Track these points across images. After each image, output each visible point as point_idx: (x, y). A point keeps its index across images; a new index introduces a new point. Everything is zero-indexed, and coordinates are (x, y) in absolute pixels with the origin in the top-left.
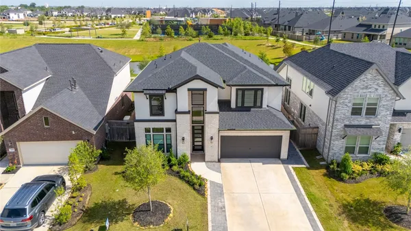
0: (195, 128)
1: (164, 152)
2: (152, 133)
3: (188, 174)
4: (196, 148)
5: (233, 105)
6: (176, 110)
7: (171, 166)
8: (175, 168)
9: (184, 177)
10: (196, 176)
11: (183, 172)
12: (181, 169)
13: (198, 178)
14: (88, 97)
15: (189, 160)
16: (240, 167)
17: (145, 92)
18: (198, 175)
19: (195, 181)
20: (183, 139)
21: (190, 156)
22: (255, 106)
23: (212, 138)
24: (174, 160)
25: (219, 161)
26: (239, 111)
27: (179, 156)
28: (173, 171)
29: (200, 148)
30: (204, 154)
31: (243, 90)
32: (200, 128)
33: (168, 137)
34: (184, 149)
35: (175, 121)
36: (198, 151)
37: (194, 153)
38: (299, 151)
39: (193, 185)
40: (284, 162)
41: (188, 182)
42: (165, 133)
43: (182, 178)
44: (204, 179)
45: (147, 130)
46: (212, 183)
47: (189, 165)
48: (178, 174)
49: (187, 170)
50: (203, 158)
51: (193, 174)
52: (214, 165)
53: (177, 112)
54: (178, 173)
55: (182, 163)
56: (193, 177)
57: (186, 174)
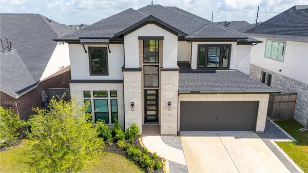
0: (148, 92)
1: (107, 122)
2: (92, 98)
3: (138, 152)
4: (149, 118)
5: (194, 66)
6: (123, 67)
7: (115, 141)
8: (122, 143)
9: (132, 155)
10: (150, 154)
11: (131, 149)
12: (128, 144)
13: (153, 157)
14: (24, 61)
15: (140, 132)
16: (206, 142)
17: (82, 41)
18: (152, 152)
19: (148, 161)
20: (132, 105)
21: (140, 128)
22: (221, 67)
23: (169, 104)
24: (119, 133)
25: (178, 134)
26: (201, 72)
27: (127, 127)
28: (118, 147)
29: (154, 118)
30: (160, 126)
31: (207, 47)
32: (154, 92)
33: (114, 103)
34: (134, 117)
35: (122, 82)
36: (152, 122)
37: (147, 124)
38: (273, 123)
39: (146, 167)
40: (261, 135)
41: (138, 163)
42: (109, 98)
43: (130, 157)
44: (160, 159)
45: (86, 94)
46: (172, 164)
47: (140, 139)
48: (124, 152)
49: (137, 145)
50: (157, 131)
51: (144, 151)
52: (172, 140)
53: (124, 69)
54: (125, 149)
55: (131, 136)
56: (145, 156)
57: (136, 151)
